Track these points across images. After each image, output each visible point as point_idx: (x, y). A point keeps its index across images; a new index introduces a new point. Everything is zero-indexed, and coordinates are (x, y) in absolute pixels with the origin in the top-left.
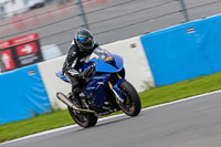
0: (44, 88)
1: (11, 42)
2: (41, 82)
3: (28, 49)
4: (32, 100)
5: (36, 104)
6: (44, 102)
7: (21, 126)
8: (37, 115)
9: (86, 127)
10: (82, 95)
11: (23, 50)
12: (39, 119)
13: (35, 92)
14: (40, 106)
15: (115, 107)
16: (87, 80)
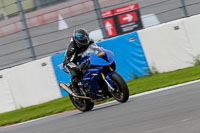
0: (143, 53)
1: (113, 11)
2: (141, 47)
3: (129, 18)
6: (144, 66)
8: (136, 78)
9: (85, 111)
10: (80, 84)
11: (125, 19)
12: (138, 81)
14: (139, 69)
15: (107, 94)
16: (84, 72)
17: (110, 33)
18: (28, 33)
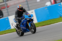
4: (59, 13)
5: (60, 14)
7: (56, 20)
13: (60, 10)
17: (53, 3)
18: (27, 2)
